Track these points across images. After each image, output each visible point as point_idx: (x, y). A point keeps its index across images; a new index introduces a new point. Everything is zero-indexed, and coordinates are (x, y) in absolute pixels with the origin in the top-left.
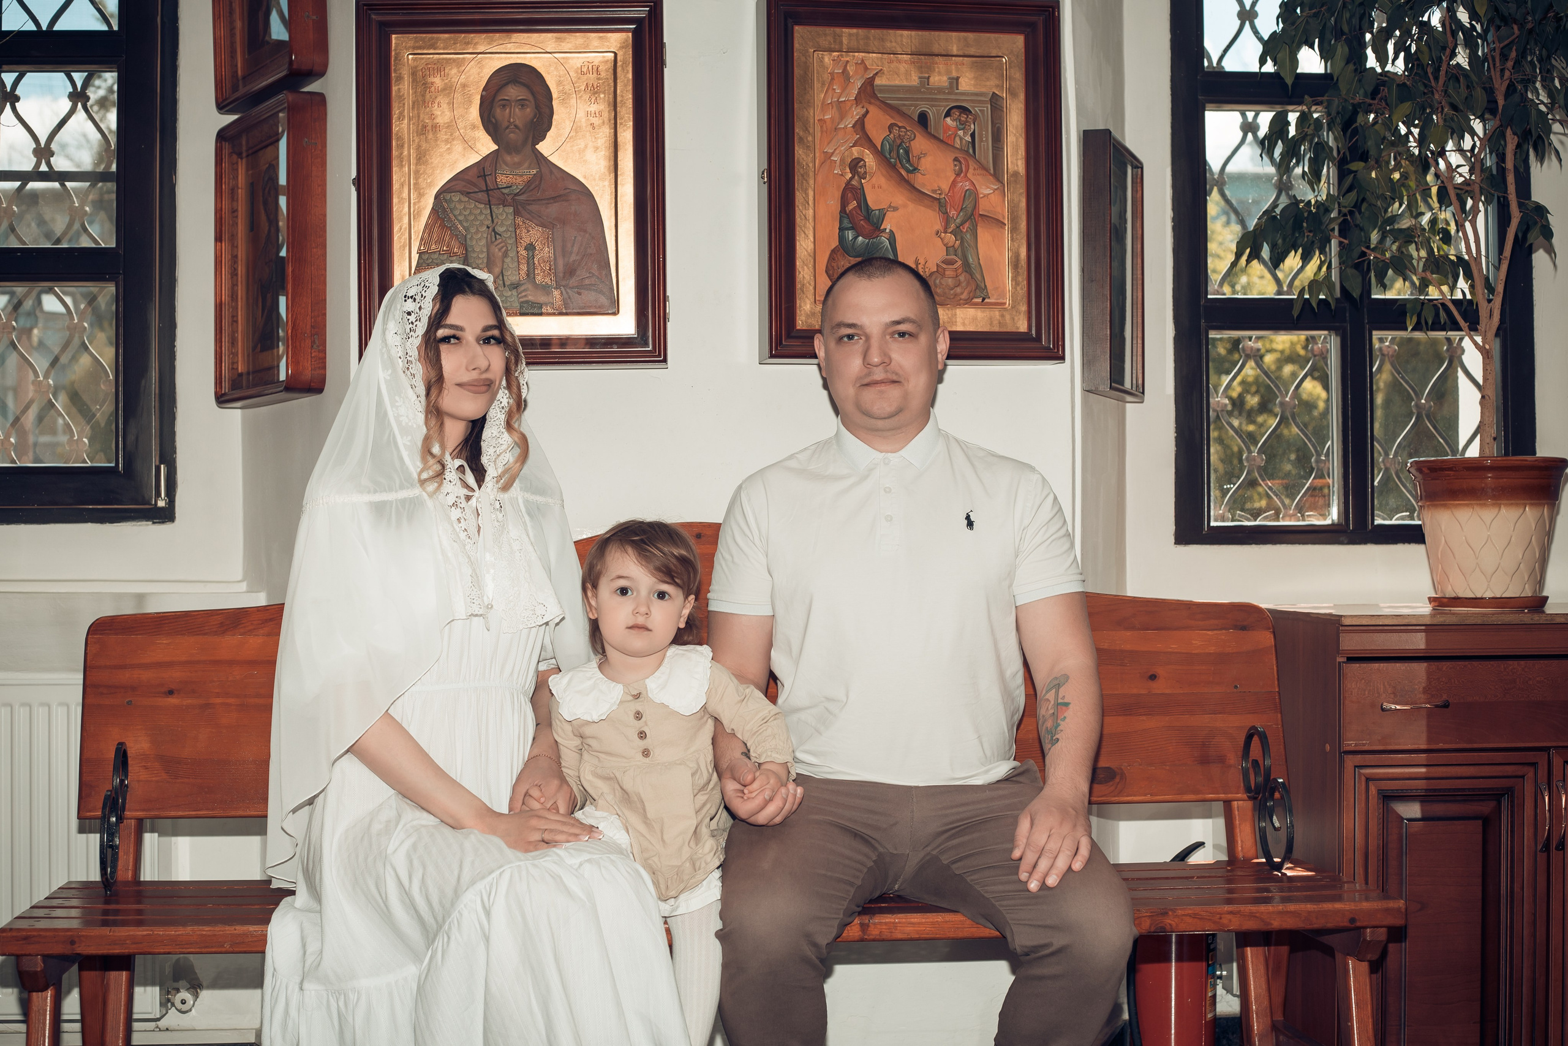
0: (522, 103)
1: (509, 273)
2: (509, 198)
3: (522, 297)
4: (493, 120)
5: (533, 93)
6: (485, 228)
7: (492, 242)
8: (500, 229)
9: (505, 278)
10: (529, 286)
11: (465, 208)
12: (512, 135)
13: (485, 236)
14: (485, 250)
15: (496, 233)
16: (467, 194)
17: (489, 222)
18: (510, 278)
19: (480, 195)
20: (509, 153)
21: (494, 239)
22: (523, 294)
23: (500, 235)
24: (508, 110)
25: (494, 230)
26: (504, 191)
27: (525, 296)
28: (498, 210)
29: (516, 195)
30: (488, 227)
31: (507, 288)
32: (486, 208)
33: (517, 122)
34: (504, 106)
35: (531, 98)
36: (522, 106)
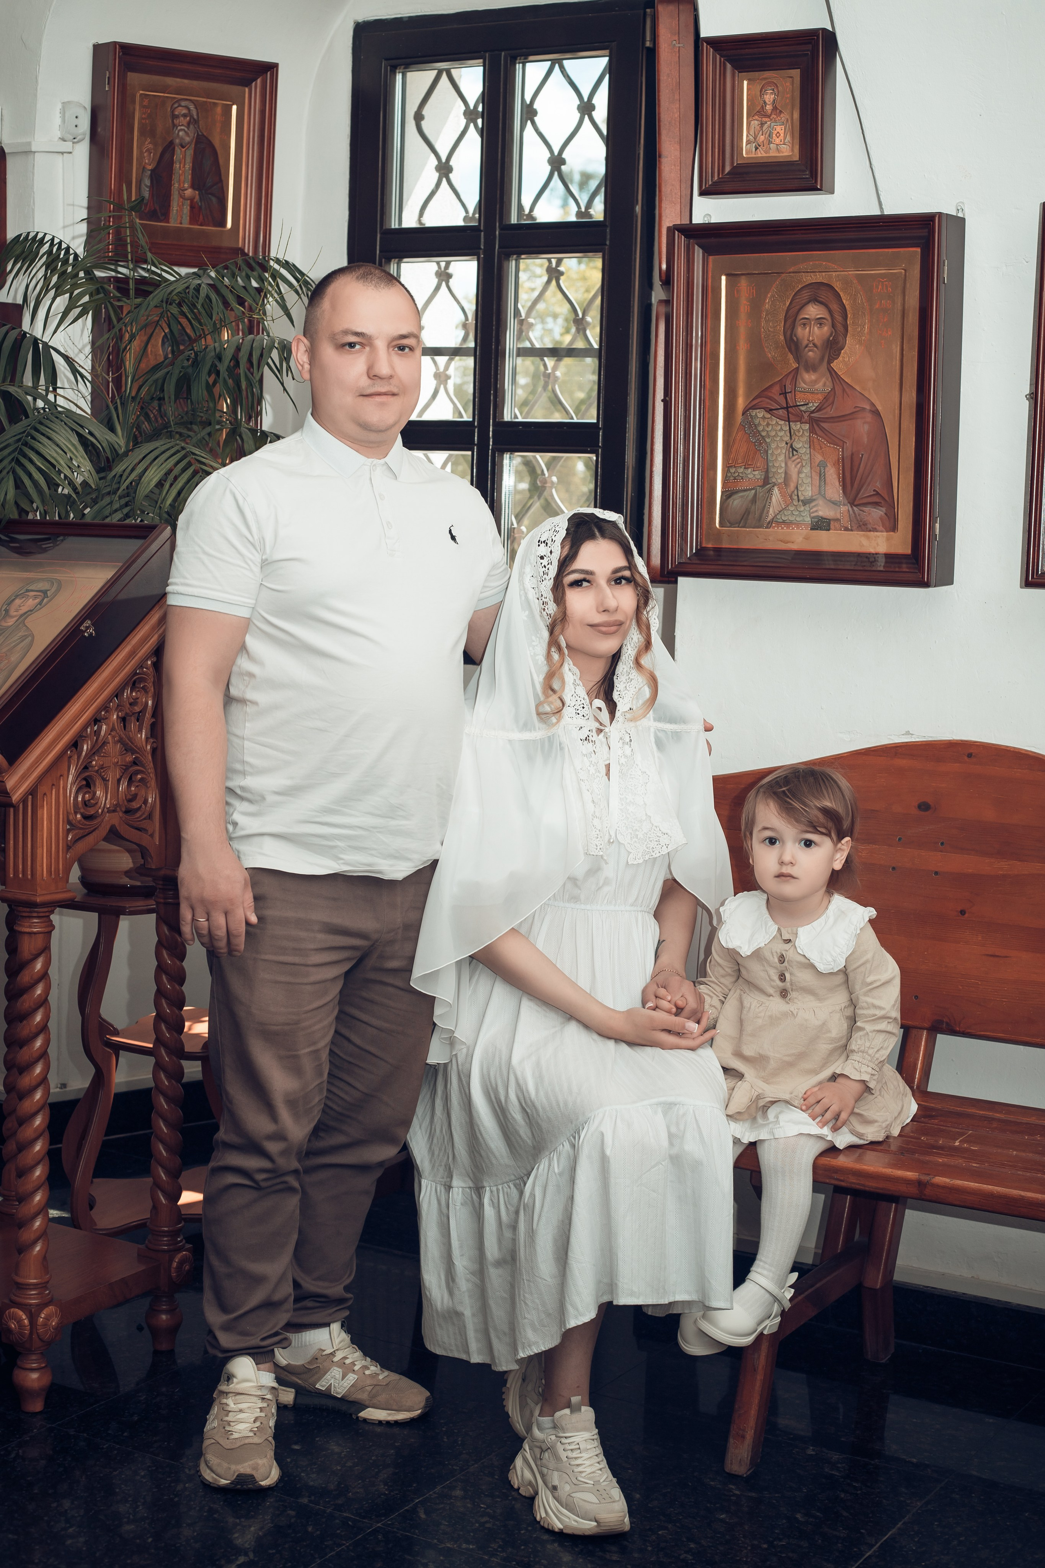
0: (820, 322)
1: (803, 488)
2: (806, 415)
3: (813, 513)
4: (795, 338)
5: (830, 312)
6: (784, 444)
7: (790, 458)
8: (797, 445)
9: (800, 494)
10: (820, 502)
11: (768, 425)
12: (811, 353)
13: (784, 452)
14: (783, 465)
15: (793, 449)
16: (770, 411)
17: (787, 438)
18: (804, 493)
19: (781, 412)
20: (807, 371)
21: (791, 455)
22: (815, 509)
23: (797, 451)
24: (808, 329)
25: (791, 446)
26: (803, 408)
27: (816, 511)
28: (796, 426)
29: (813, 412)
30: (787, 443)
31: (800, 503)
32: (786, 425)
33: (816, 341)
34: (804, 324)
35: (828, 316)
36: (821, 324)
